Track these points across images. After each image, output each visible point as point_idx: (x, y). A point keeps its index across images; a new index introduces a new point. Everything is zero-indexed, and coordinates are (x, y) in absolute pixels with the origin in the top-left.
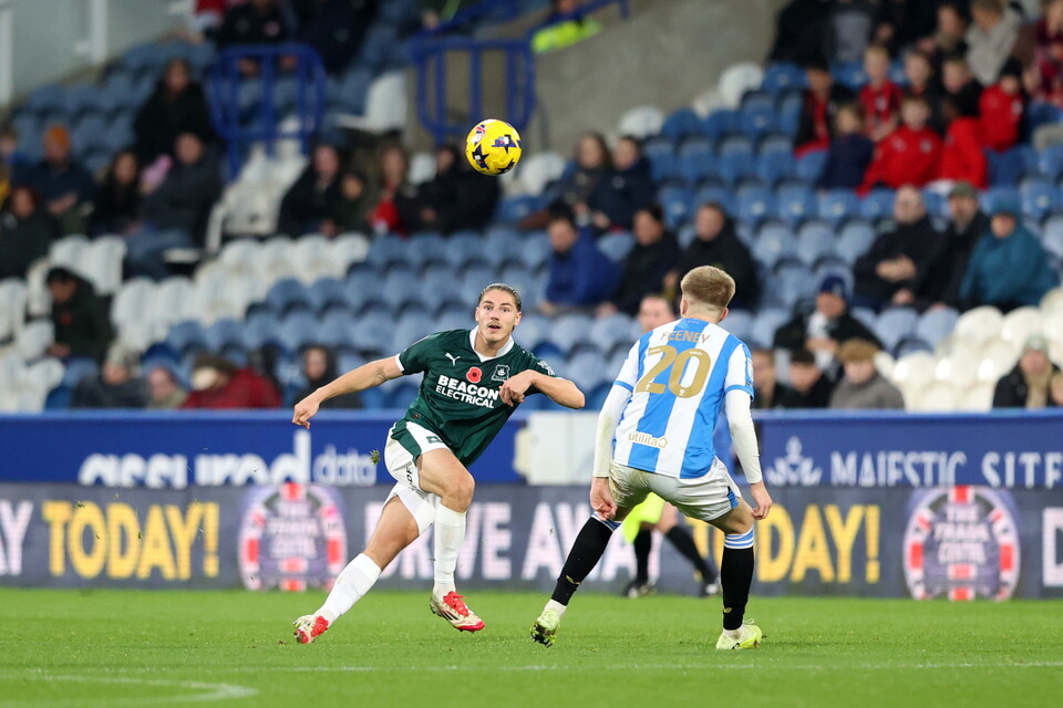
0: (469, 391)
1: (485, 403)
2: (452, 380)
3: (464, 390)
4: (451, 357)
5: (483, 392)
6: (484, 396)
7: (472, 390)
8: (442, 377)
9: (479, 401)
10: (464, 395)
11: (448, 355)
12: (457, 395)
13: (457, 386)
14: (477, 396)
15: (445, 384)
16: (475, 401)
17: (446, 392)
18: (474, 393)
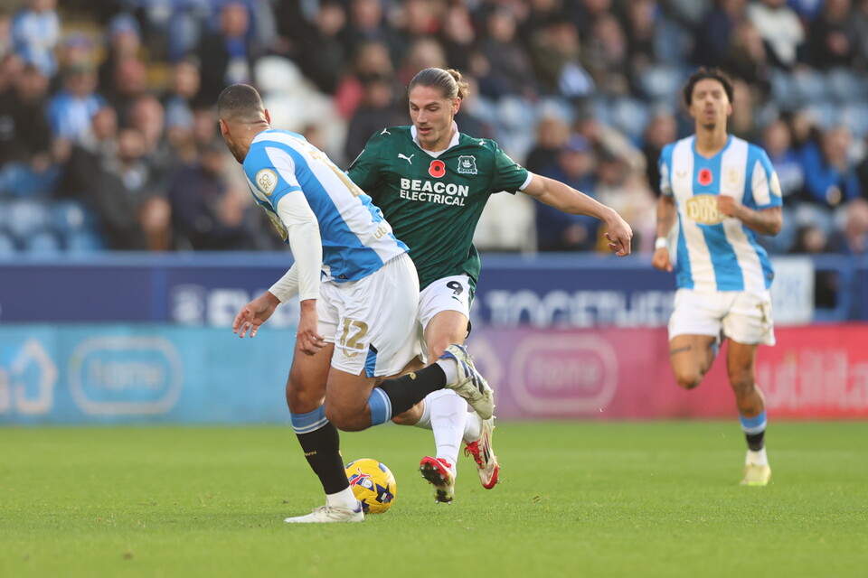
0: (436, 191)
1: (456, 202)
2: (414, 182)
3: (431, 190)
4: (404, 157)
5: (452, 189)
6: (454, 193)
7: (440, 188)
8: (403, 180)
9: (449, 200)
10: (430, 195)
11: (401, 156)
12: (423, 197)
13: (421, 187)
14: (445, 194)
15: (408, 187)
16: (444, 200)
17: (410, 196)
18: (442, 191)
